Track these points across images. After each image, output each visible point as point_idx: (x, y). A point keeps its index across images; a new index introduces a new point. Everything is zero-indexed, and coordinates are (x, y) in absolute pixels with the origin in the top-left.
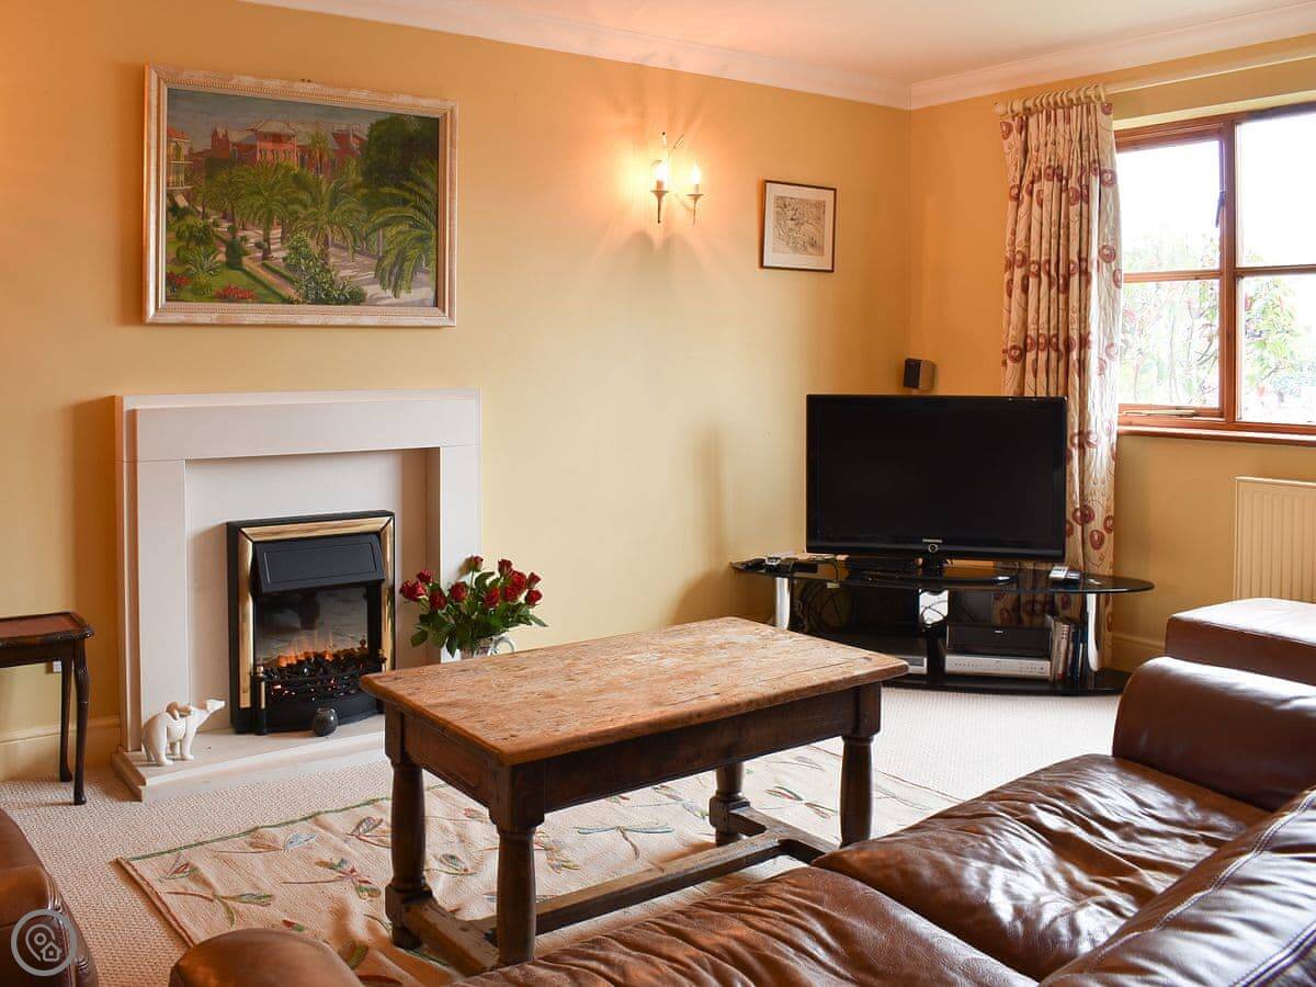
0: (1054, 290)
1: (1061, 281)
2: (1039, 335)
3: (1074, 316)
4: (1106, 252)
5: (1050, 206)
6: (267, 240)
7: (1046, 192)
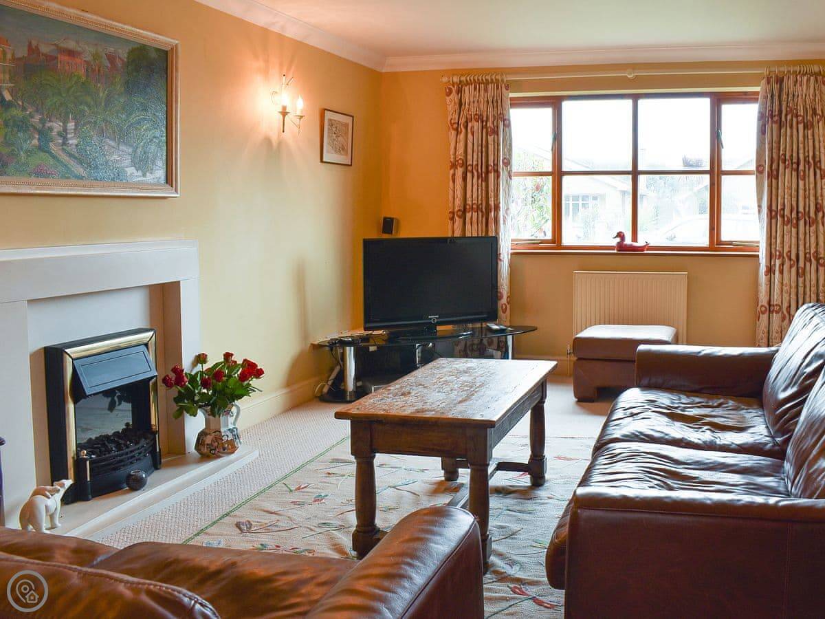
0: (480, 181)
1: (483, 175)
2: (473, 204)
3: (491, 194)
4: (505, 161)
5: (477, 135)
6: (65, 130)
7: (476, 128)
